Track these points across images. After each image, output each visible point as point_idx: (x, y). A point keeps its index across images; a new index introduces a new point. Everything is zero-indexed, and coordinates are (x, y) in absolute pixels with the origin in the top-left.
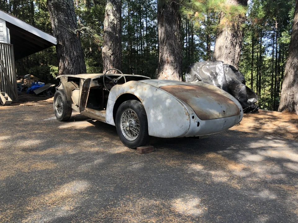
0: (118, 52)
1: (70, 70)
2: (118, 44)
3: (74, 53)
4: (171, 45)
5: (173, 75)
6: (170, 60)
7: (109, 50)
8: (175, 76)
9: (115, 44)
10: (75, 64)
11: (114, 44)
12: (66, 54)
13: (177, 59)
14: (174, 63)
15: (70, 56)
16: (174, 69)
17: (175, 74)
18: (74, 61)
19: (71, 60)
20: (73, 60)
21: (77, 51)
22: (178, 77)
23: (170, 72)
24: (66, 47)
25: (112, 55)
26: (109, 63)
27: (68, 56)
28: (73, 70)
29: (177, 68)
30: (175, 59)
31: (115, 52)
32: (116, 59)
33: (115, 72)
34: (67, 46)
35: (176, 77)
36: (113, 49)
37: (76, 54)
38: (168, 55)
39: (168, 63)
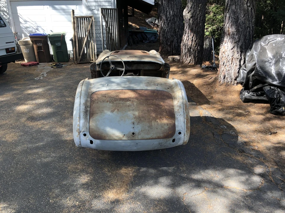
0: (199, 14)
1: (166, 30)
2: (200, 5)
3: (170, 12)
4: (234, 13)
5: (232, 51)
6: (231, 31)
7: (188, 13)
8: (235, 51)
9: (196, 5)
10: (170, 24)
11: (194, 6)
12: (163, 13)
13: (241, 30)
14: (236, 35)
15: (166, 16)
16: (235, 43)
17: (235, 49)
18: (170, 21)
19: (167, 20)
20: (168, 20)
21: (174, 10)
22: (240, 53)
23: (230, 45)
24: (163, 7)
25: (191, 17)
26: (188, 27)
27: (165, 15)
28: (168, 30)
29: (239, 41)
30: (238, 30)
31: (195, 14)
32: (195, 22)
33: (193, 36)
34: (164, 5)
35: (236, 53)
36: (192, 11)
37: (173, 13)
38: (230, 25)
39: (229, 34)
